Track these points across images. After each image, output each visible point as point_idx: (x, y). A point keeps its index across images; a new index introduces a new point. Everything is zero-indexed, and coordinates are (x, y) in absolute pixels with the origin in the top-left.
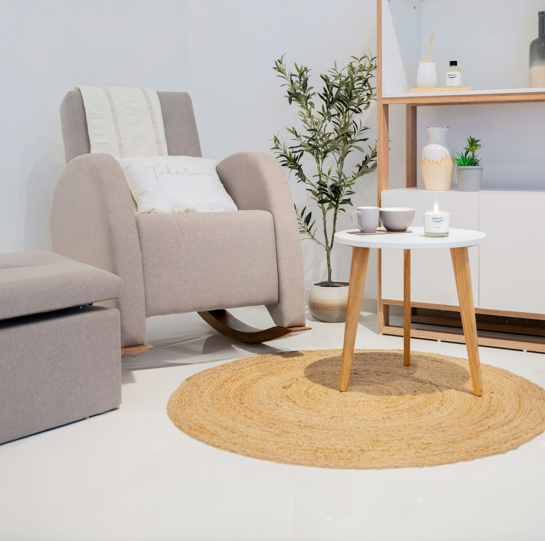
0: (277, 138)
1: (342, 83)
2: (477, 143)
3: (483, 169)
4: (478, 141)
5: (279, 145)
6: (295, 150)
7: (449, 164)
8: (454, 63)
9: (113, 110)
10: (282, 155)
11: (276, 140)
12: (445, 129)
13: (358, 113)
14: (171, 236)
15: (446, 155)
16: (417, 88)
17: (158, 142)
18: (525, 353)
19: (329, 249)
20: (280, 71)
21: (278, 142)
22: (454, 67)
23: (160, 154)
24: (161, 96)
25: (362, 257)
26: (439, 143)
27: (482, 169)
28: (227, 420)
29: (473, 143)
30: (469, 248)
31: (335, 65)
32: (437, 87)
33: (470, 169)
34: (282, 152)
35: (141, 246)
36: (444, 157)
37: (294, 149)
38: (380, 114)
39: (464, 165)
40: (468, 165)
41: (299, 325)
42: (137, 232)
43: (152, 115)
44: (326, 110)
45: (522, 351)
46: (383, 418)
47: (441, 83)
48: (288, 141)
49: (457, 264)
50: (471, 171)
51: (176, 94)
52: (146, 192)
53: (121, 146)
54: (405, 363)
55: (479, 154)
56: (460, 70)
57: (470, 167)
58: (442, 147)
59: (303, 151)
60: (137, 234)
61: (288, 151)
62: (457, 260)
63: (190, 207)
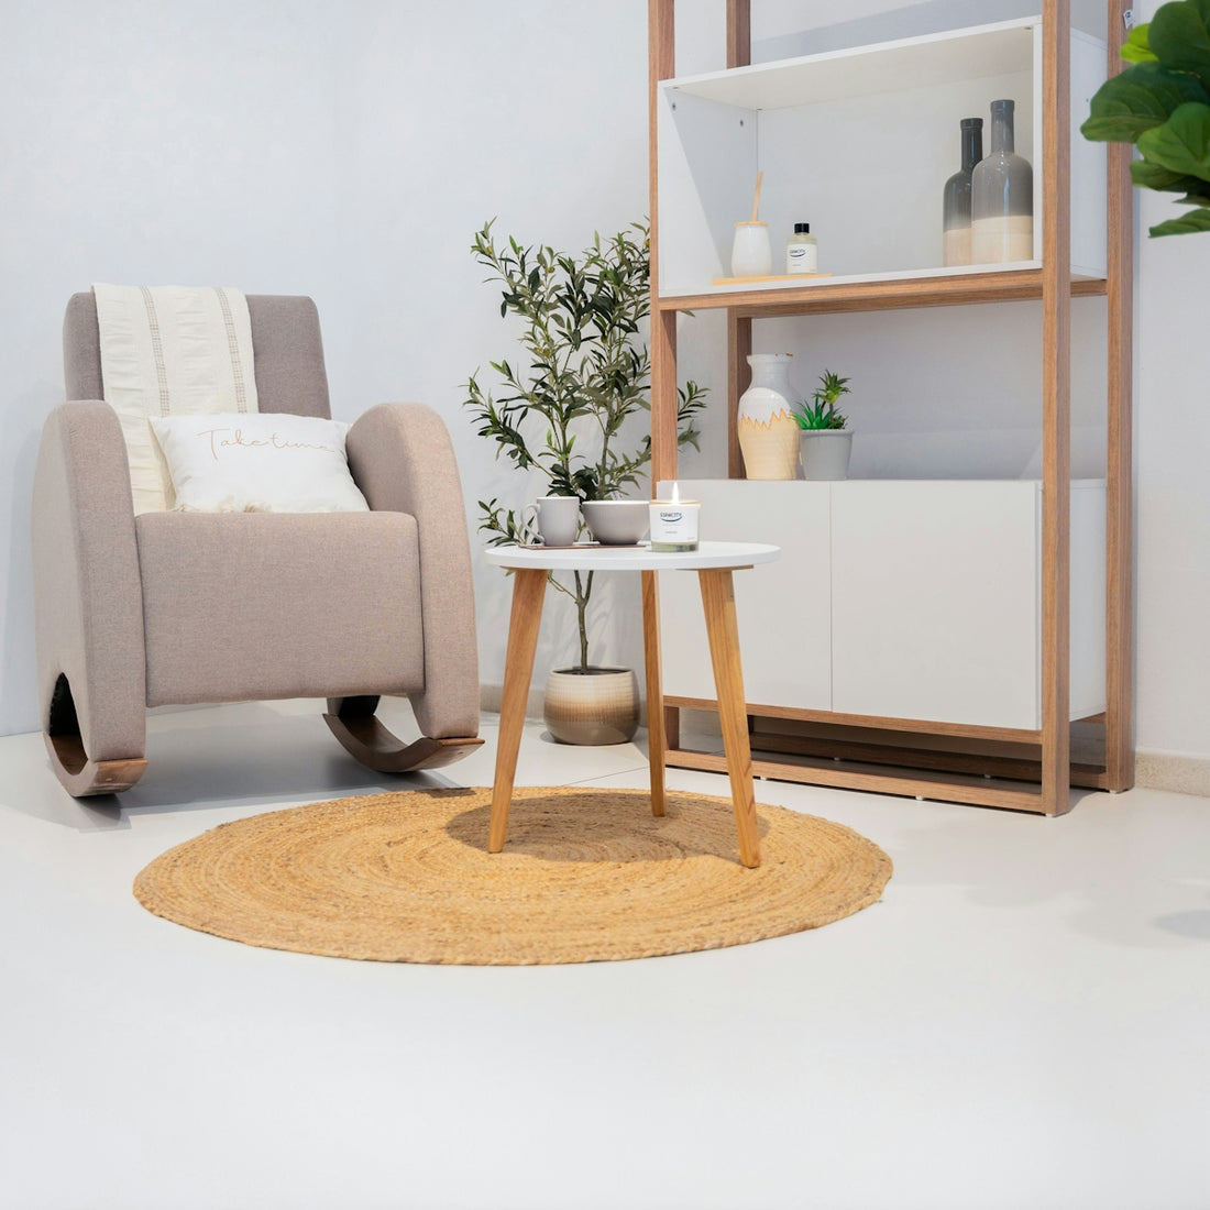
0: (475, 380)
1: (604, 275)
2: (843, 386)
3: (854, 437)
4: (844, 381)
5: (478, 395)
6: (511, 404)
7: (790, 427)
8: (802, 228)
9: (154, 328)
10: (485, 416)
11: (473, 386)
12: (785, 359)
13: (631, 331)
14: (203, 553)
15: (782, 410)
16: (733, 277)
17: (240, 389)
18: (919, 802)
19: (582, 602)
20: (483, 253)
21: (477, 388)
22: (802, 236)
23: (242, 411)
24: (252, 303)
25: (532, 592)
26: (771, 387)
27: (850, 436)
28: (233, 890)
29: (835, 384)
30: (734, 572)
31: (597, 240)
32: (771, 274)
33: (822, 435)
34: (486, 410)
35: (141, 572)
36: (777, 413)
37: (509, 403)
38: (656, 330)
39: (812, 428)
40: (819, 428)
41: (463, 735)
42: (134, 545)
43: (232, 337)
44: (573, 328)
45: (914, 798)
46: (528, 896)
47: (778, 268)
48: (495, 388)
49: (710, 604)
50: (828, 439)
51: (287, 299)
52: (190, 477)
53: (164, 396)
54: (653, 810)
55: (842, 405)
56: (814, 241)
57: (821, 431)
58: (776, 394)
59: (528, 406)
60: (135, 549)
61: (498, 408)
62: (710, 598)
63: (257, 504)
